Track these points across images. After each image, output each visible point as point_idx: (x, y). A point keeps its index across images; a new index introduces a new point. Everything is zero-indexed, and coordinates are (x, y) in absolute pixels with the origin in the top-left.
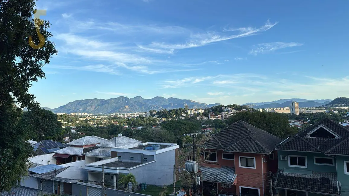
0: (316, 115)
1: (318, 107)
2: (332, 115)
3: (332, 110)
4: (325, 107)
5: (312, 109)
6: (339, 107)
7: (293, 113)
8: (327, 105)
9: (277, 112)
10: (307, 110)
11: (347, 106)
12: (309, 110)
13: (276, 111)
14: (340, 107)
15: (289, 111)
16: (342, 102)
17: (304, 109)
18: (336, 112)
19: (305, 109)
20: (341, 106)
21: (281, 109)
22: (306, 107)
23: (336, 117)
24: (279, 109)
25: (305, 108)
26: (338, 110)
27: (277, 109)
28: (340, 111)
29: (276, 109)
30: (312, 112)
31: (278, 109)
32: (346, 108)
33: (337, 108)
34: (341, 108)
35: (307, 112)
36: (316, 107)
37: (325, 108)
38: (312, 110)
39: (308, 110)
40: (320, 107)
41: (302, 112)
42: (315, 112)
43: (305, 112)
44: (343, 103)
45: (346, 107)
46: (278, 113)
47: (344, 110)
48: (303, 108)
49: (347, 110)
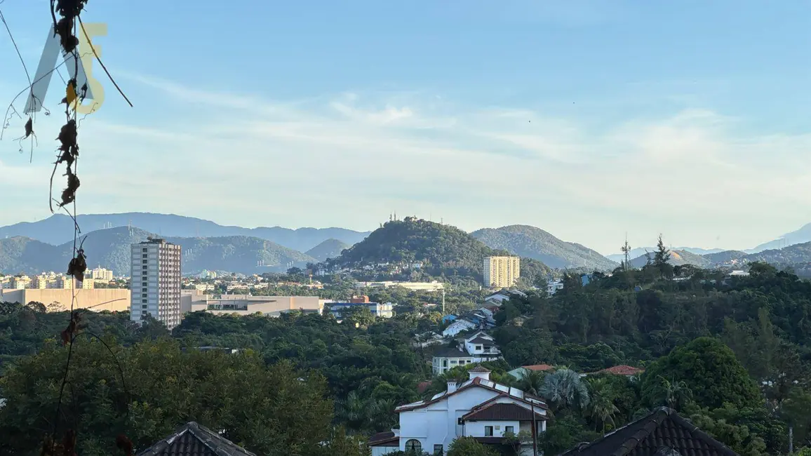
0: (283, 330)
1: (283, 278)
2: (364, 327)
3: (367, 301)
4: (324, 279)
5: (249, 286)
6: (395, 278)
7: (146, 316)
8: (331, 263)
9: (41, 306)
10: (225, 297)
11: (439, 275)
12: (235, 291)
13: (31, 297)
14: (401, 280)
15: (119, 302)
16: (412, 247)
17: (201, 287)
18: (385, 311)
19: (211, 287)
20: (406, 276)
21: (59, 284)
22: (212, 270)
23: (392, 344)
24: (50, 286)
25: (210, 281)
26: (393, 296)
27: (35, 285)
28: (405, 305)
29: (27, 279)
30: (252, 310)
31: (43, 284)
32: (432, 286)
33: (388, 284)
34: (408, 285)
35: (226, 307)
36: (271, 278)
37: (319, 285)
38: (254, 292)
39: (232, 297)
40: (294, 274)
41: (195, 308)
42: (273, 308)
43: (211, 307)
44: (419, 258)
45: (434, 283)
46: (49, 310)
47: (425, 297)
48: (196, 282)
49: (439, 302)
